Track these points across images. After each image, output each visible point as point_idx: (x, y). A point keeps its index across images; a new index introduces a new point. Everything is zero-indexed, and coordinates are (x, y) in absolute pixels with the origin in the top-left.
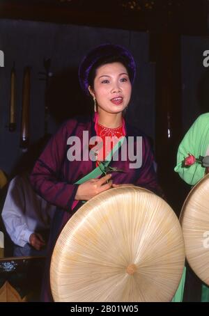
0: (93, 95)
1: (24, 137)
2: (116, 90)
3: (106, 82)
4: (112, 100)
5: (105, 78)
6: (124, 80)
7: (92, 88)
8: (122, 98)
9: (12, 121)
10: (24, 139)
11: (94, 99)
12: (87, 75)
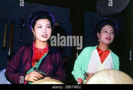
0: (34, 33)
1: (9, 53)
2: (45, 32)
3: (40, 27)
4: (42, 36)
5: (39, 26)
6: (48, 27)
7: (34, 30)
8: (47, 35)
9: (4, 46)
10: (9, 55)
11: (34, 34)
12: (32, 23)
